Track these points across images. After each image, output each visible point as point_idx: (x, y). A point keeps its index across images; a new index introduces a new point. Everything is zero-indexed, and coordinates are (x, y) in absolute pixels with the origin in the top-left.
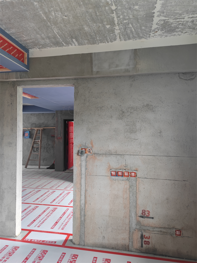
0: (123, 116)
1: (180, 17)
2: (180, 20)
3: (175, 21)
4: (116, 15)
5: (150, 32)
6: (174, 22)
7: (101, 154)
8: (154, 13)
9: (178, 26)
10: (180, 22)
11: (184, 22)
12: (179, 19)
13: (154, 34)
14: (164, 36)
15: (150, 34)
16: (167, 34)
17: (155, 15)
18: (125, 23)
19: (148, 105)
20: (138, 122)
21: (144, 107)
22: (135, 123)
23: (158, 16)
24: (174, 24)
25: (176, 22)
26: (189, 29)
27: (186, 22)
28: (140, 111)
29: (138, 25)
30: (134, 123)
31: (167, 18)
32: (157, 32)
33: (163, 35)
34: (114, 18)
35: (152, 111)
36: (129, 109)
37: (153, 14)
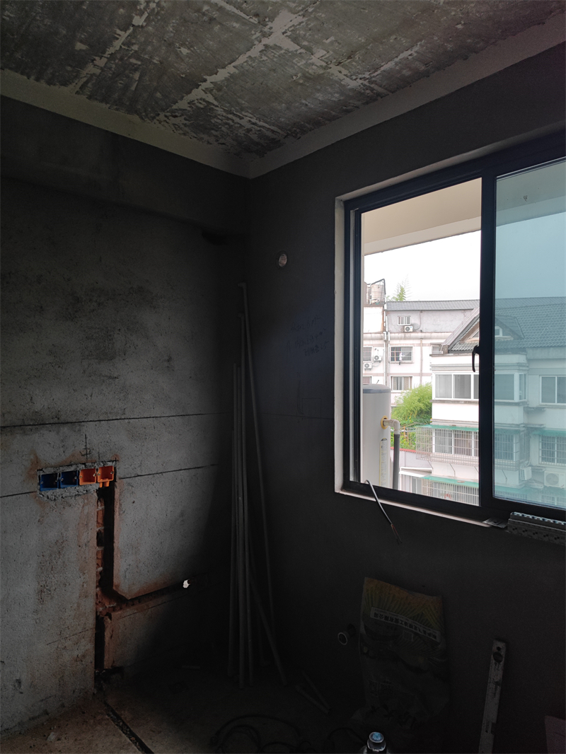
4: (128, 36)
5: (163, 110)
6: (222, 115)
8: (205, 80)
9: (220, 126)
13: (166, 119)
14: (181, 132)
15: (159, 115)
17: (204, 86)
18: (131, 63)
19: (140, 290)
20: (118, 332)
21: (132, 292)
22: (112, 333)
23: (205, 91)
26: (233, 140)
27: (239, 126)
28: (123, 302)
29: (155, 84)
30: (109, 333)
31: (216, 103)
32: (176, 116)
33: (181, 129)
34: (118, 39)
35: (151, 307)
36: (94, 294)
37: (201, 82)
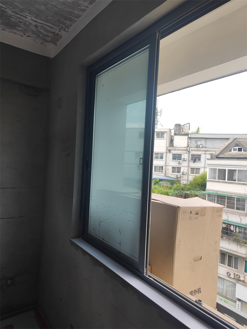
1: (21, 14)
2: (22, 17)
3: (14, 14)
6: (14, 16)
9: (19, 24)
10: (21, 20)
11: (27, 23)
12: (20, 15)
16: (5, 28)
24: (13, 18)
25: (15, 16)
26: (33, 33)
27: (28, 23)
31: (4, 6)
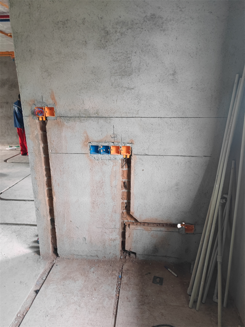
0: (107, 42)
7: (71, 117)
19: (153, 16)
20: (134, 54)
21: (146, 20)
22: (130, 56)
28: (139, 29)
30: (128, 56)
35: (161, 30)
36: (118, 26)
